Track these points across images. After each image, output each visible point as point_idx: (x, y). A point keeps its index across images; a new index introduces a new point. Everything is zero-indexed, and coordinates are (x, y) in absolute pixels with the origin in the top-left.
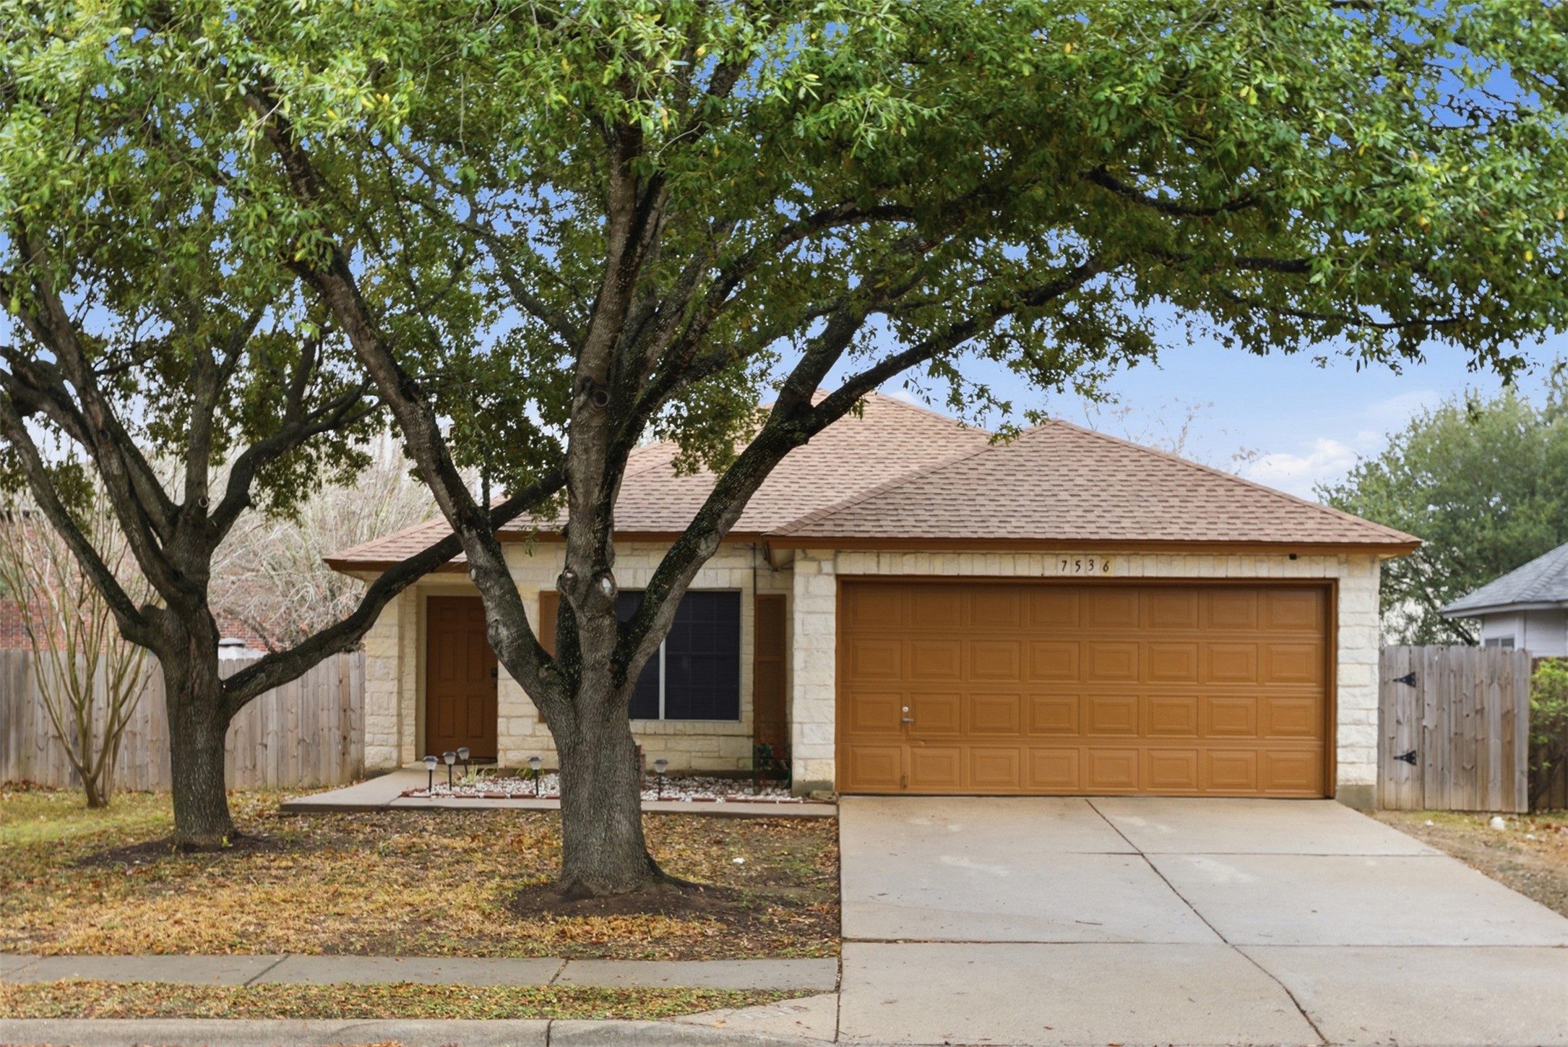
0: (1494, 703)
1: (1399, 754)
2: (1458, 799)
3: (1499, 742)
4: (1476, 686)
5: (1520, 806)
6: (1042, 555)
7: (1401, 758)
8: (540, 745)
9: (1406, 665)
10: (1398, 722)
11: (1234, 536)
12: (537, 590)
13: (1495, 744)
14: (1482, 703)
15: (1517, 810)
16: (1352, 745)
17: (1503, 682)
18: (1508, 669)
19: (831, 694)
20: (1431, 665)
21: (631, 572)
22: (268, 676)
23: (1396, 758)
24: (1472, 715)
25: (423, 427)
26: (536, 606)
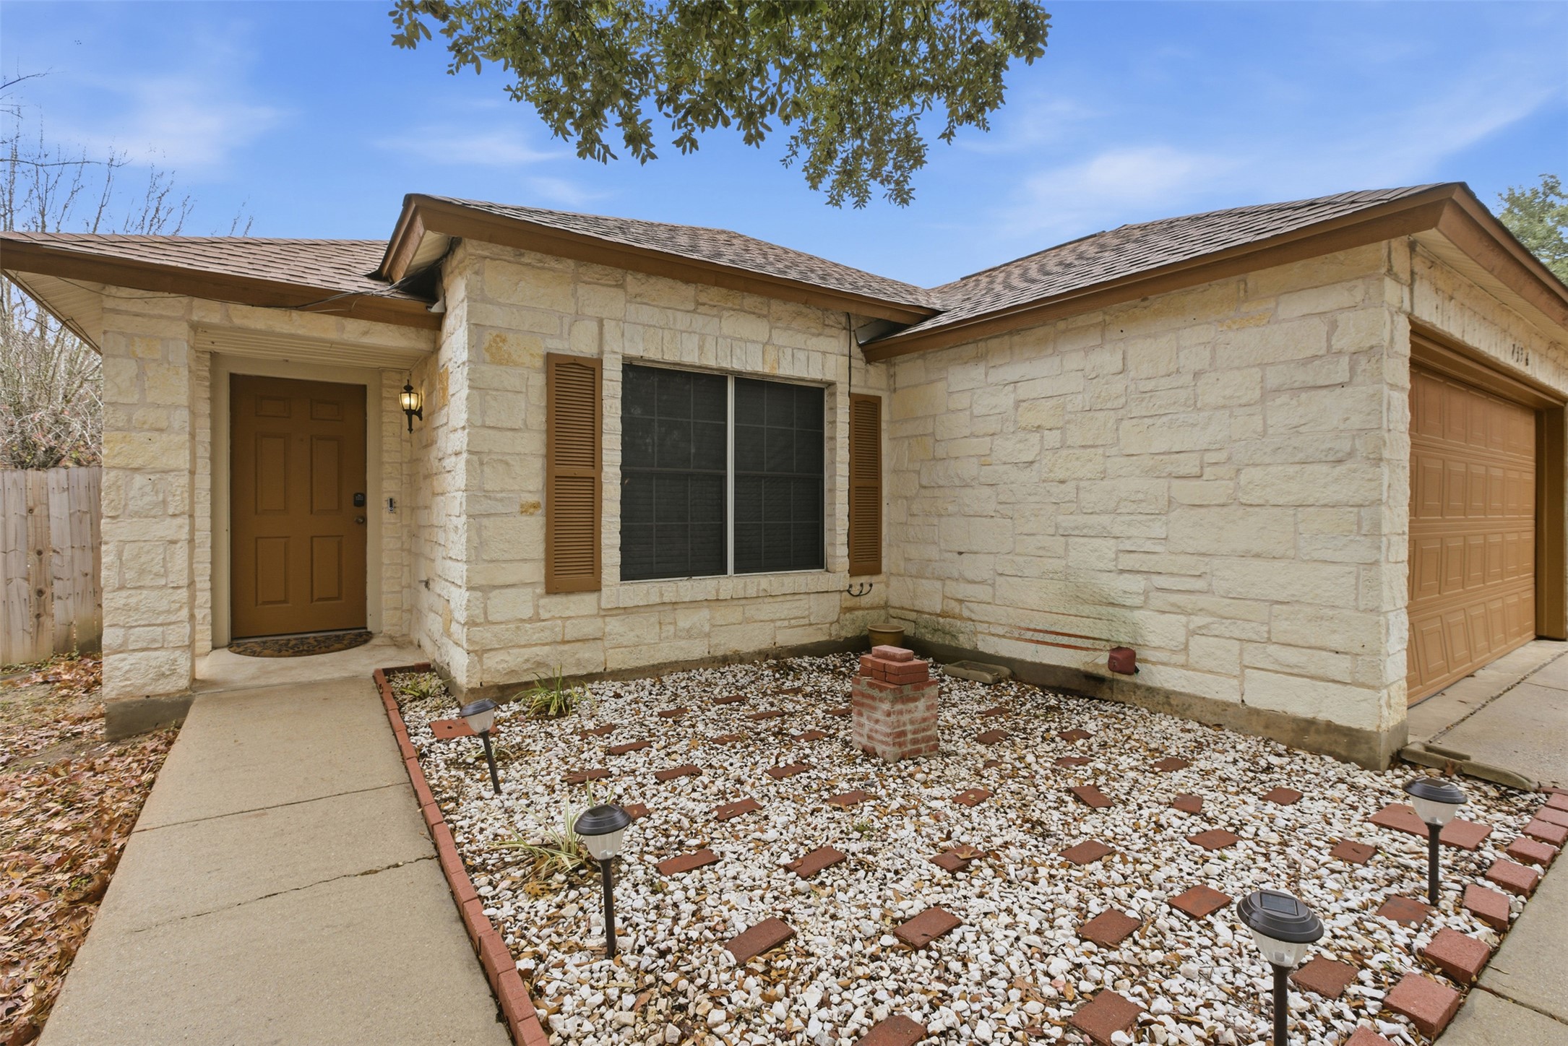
8: (547, 635)
12: (543, 352)
21: (696, 338)
26: (538, 381)
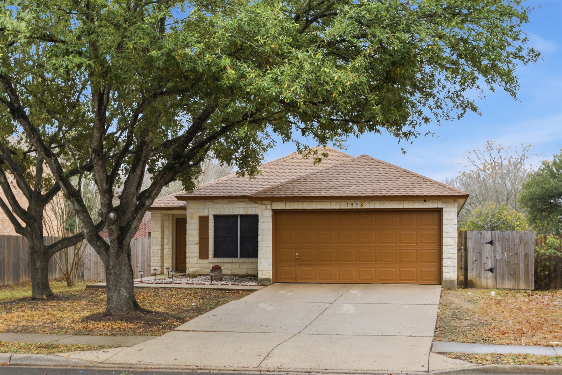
0: (522, 251)
1: (487, 269)
2: (509, 285)
3: (523, 265)
4: (515, 245)
5: (532, 287)
6: (340, 201)
7: (488, 270)
8: (199, 266)
9: (490, 237)
10: (487, 258)
11: (404, 194)
12: (198, 216)
13: (522, 265)
14: (517, 251)
15: (530, 289)
16: (448, 266)
17: (524, 243)
18: (526, 238)
19: (270, 249)
20: (499, 238)
21: (228, 209)
22: (62, 245)
23: (486, 270)
24: (514, 255)
25: (54, 166)
26: (198, 221)
